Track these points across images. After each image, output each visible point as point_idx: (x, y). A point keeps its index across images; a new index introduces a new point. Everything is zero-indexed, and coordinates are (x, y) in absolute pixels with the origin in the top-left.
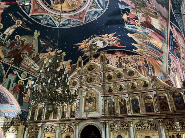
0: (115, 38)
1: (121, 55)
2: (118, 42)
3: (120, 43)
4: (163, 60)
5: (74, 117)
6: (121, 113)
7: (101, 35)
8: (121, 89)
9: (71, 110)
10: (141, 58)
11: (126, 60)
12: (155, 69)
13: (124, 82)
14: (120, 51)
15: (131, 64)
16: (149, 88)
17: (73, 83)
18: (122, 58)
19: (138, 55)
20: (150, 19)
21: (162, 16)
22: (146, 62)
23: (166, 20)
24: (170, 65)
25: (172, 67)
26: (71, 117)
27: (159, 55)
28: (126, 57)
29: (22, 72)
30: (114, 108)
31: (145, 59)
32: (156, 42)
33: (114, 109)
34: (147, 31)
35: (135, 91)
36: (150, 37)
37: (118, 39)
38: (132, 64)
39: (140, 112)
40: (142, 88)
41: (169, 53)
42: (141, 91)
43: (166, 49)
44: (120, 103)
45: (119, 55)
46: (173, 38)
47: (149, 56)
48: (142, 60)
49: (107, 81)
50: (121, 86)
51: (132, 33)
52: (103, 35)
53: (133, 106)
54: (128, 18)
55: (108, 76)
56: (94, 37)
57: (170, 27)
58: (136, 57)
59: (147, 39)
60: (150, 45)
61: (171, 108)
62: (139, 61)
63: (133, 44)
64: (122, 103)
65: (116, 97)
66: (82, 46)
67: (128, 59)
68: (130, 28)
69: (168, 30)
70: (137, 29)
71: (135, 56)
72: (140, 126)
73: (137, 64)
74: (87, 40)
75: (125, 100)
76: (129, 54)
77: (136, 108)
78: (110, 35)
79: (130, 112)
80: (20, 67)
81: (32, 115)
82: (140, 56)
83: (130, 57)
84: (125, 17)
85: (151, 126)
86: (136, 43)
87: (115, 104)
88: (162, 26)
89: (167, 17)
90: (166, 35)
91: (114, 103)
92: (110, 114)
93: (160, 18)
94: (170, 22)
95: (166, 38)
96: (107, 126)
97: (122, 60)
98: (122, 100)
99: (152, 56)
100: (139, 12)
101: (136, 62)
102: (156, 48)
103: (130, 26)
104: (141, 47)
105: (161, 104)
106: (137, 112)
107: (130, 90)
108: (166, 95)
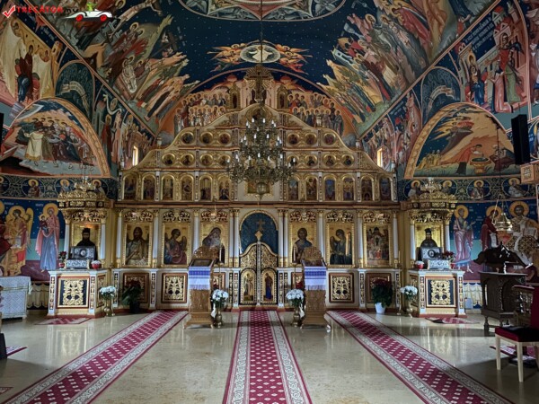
0: (299, 56)
1: (292, 87)
2: (299, 63)
3: (301, 65)
4: (367, 119)
5: (226, 198)
6: (308, 199)
7: (277, 44)
8: (311, 162)
9: (220, 188)
10: (326, 101)
11: (299, 98)
12: (345, 127)
13: (317, 153)
14: (293, 78)
15: (306, 108)
16: (352, 166)
17: (221, 138)
18: (294, 93)
19: (323, 93)
20: (384, 67)
21: (404, 76)
22: (333, 110)
23: (408, 84)
24: (377, 130)
25: (378, 134)
26: (221, 198)
27: (365, 109)
28: (301, 94)
29: (114, 97)
30: (297, 190)
31: (333, 104)
32: (373, 94)
33: (297, 192)
34: (366, 74)
35: (332, 169)
36: (367, 84)
37: (303, 59)
38: (309, 110)
39: (334, 199)
40: (342, 166)
41: (386, 116)
42: (340, 169)
43: (384, 109)
44: (307, 184)
45: (288, 84)
46: (404, 105)
47: (343, 102)
48: (327, 106)
49: (288, 145)
50: (311, 158)
51: (337, 62)
52: (279, 46)
53: (326, 191)
54: (347, 45)
55: (290, 138)
56: (261, 43)
57: (407, 92)
58: (319, 98)
59: (359, 82)
60: (360, 91)
61: (375, 196)
62: (322, 107)
63: (326, 77)
64: (311, 184)
65: (302, 174)
66: (225, 52)
67: (303, 97)
68: (340, 57)
69: (403, 93)
70: (351, 63)
71: (319, 95)
72: (333, 216)
73: (317, 111)
74: (242, 45)
75: (315, 180)
76: (307, 87)
77: (331, 194)
78: (293, 50)
79: (321, 197)
80: (114, 87)
81: (129, 189)
82: (326, 98)
83: (307, 95)
84: (343, 41)
85: (347, 217)
86: (333, 76)
87: (300, 185)
88: (397, 84)
89: (410, 82)
90: (396, 96)
91: (297, 184)
92: (292, 198)
93: (401, 76)
94: (411, 88)
95: (394, 99)
96: (286, 215)
97: (292, 97)
98: (310, 180)
99: (349, 105)
100: (373, 50)
101: (316, 107)
102: (366, 99)
103: (342, 54)
104: (339, 85)
105: (363, 190)
106: (331, 199)
107: (325, 166)
108: (373, 180)
